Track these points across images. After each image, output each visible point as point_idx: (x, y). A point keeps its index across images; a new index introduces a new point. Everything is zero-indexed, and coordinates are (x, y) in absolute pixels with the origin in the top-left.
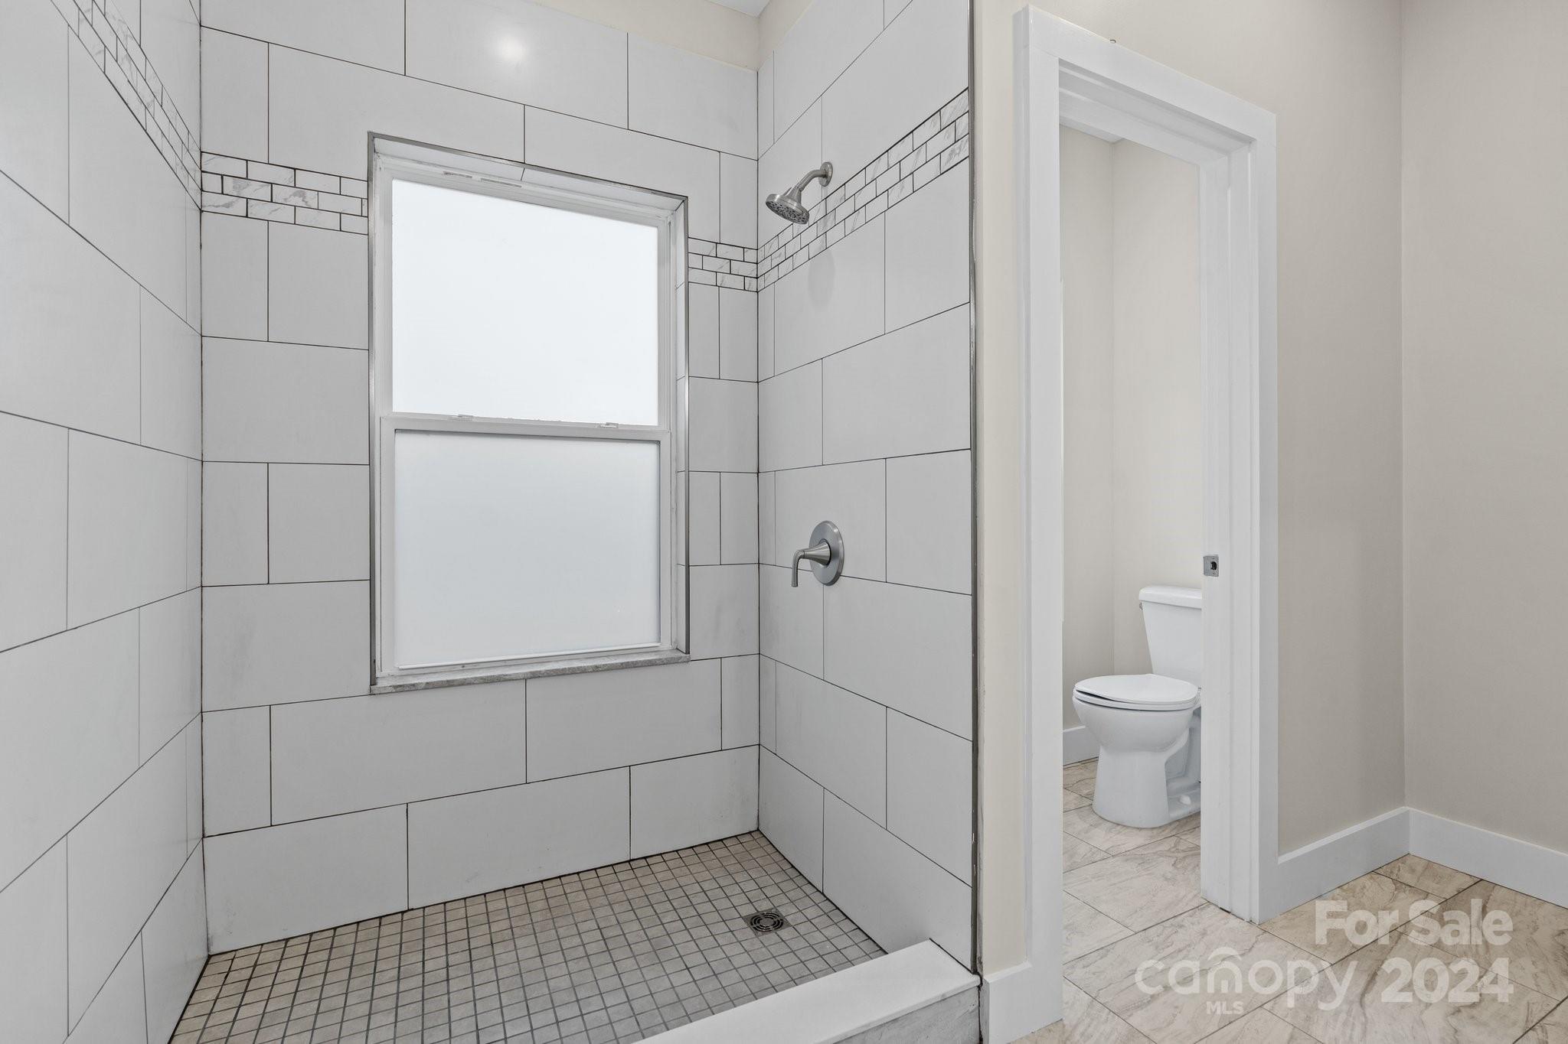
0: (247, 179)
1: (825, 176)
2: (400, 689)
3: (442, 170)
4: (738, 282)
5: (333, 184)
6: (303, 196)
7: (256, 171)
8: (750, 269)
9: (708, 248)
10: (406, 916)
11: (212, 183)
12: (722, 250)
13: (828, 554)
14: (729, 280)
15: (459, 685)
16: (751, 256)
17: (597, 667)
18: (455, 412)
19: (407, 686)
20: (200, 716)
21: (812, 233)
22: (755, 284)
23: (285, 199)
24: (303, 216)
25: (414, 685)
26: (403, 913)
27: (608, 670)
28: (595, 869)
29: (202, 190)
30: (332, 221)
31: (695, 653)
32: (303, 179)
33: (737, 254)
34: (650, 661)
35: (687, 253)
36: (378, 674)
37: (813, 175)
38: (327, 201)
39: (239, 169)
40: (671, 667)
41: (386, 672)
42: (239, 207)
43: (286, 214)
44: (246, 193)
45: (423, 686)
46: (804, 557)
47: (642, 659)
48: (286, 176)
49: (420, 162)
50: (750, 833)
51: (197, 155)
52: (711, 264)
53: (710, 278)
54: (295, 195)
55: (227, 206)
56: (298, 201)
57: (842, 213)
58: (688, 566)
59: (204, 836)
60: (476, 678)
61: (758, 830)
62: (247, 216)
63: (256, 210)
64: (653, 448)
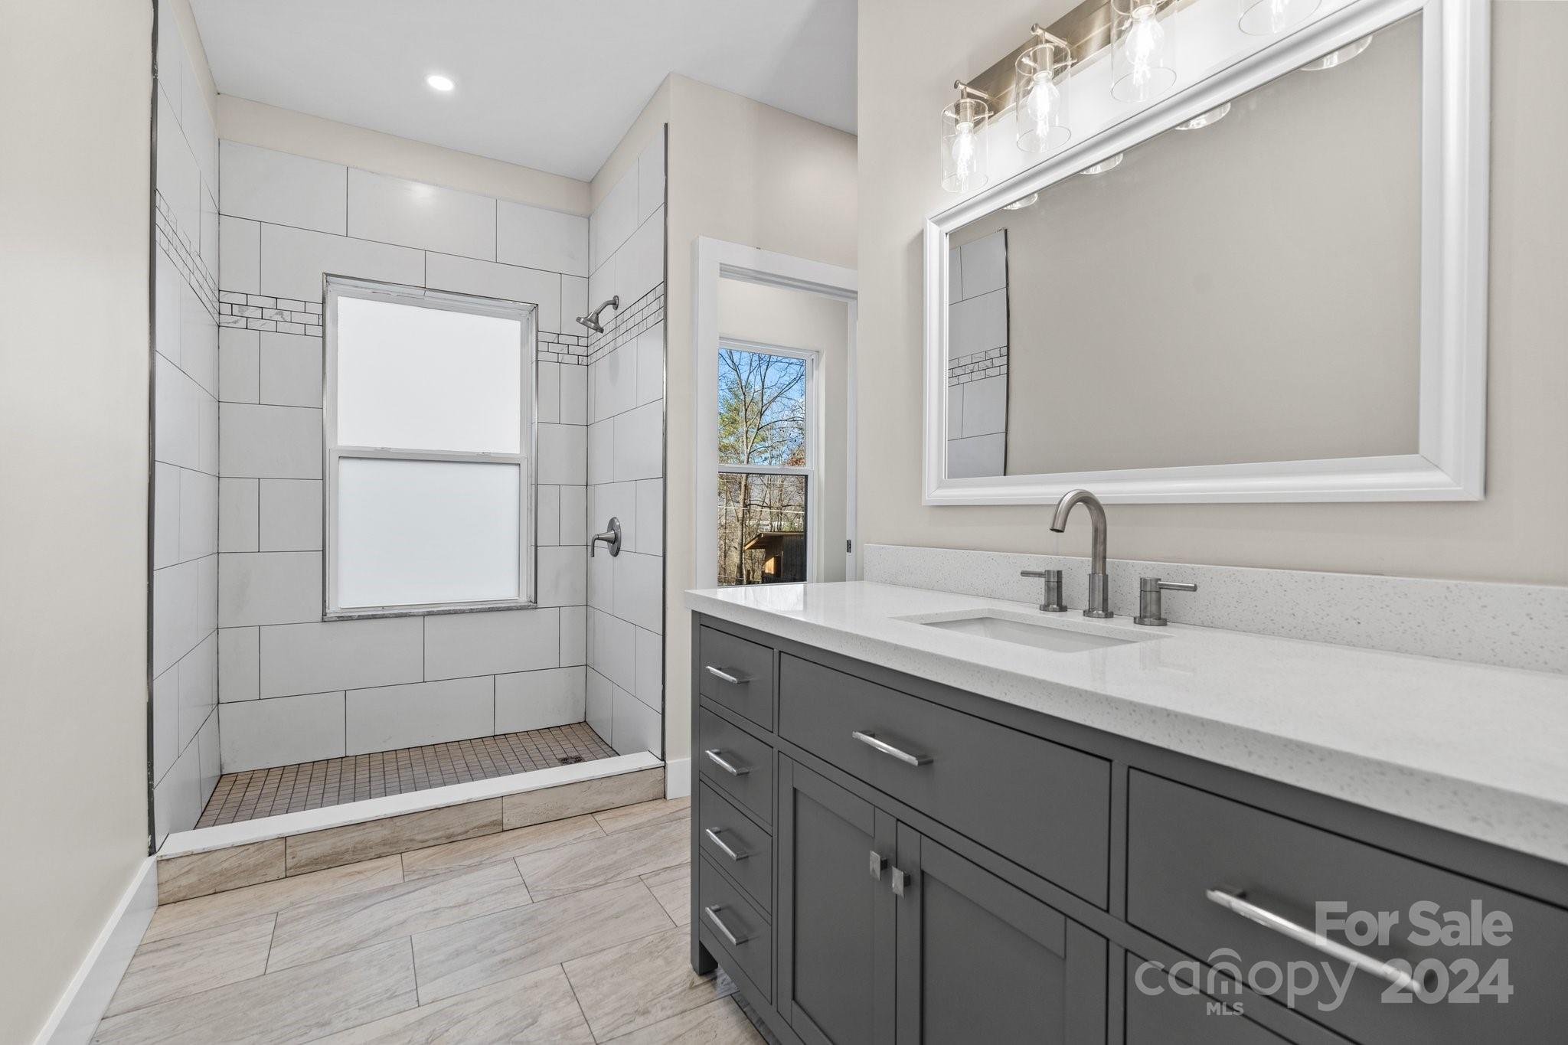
0: (247, 305)
1: (615, 303)
2: (342, 619)
3: (370, 291)
4: (574, 360)
5: (300, 306)
6: (282, 314)
7: (252, 301)
8: (582, 351)
9: (552, 338)
10: (344, 759)
11: (226, 309)
12: (562, 339)
13: (614, 535)
14: (567, 359)
15: (379, 618)
16: (583, 342)
17: (472, 609)
18: (379, 445)
19: (347, 617)
20: (216, 631)
21: (610, 337)
22: (585, 361)
23: (271, 317)
24: (282, 327)
25: (350, 616)
26: (342, 758)
27: (479, 612)
28: (470, 740)
29: (219, 313)
30: (300, 329)
31: (540, 603)
32: (281, 304)
33: (574, 341)
34: (508, 607)
35: (537, 341)
36: (327, 611)
37: (607, 304)
38: (296, 317)
39: (242, 300)
40: (522, 611)
41: (333, 609)
42: (242, 323)
43: (271, 326)
44: (246, 314)
45: (356, 617)
46: (598, 539)
47: (503, 605)
48: (271, 302)
49: (357, 287)
50: (579, 723)
51: (216, 293)
52: (554, 348)
53: (554, 357)
54: (277, 314)
55: (235, 322)
56: (278, 318)
57: (623, 328)
58: (536, 546)
59: (218, 703)
60: (390, 614)
61: (585, 721)
62: (247, 328)
63: (252, 324)
64: (516, 468)
